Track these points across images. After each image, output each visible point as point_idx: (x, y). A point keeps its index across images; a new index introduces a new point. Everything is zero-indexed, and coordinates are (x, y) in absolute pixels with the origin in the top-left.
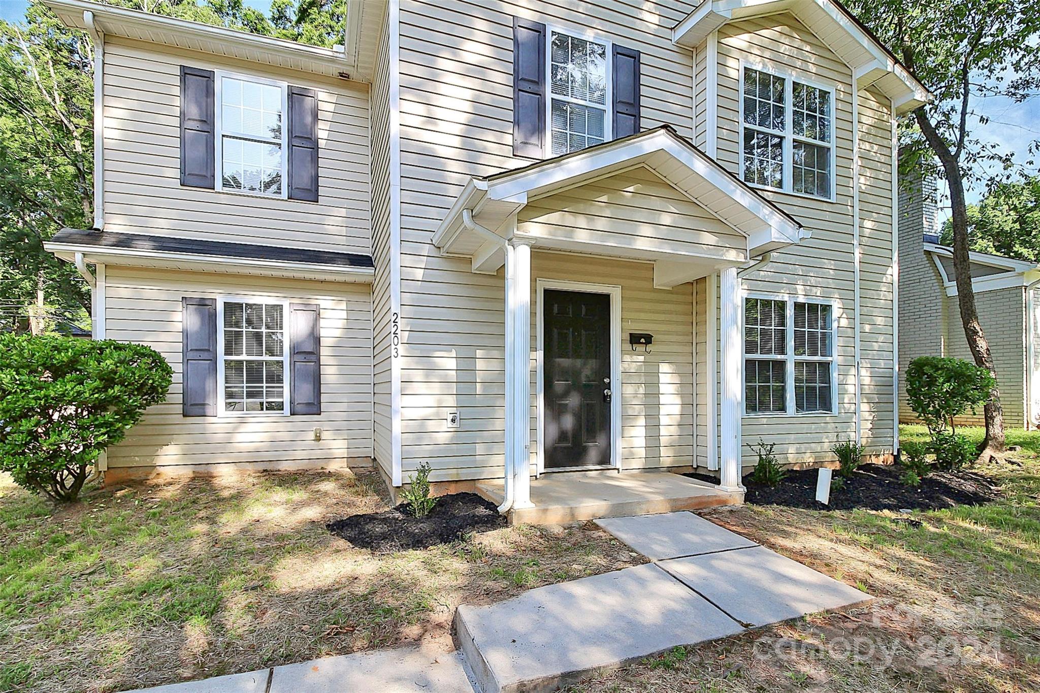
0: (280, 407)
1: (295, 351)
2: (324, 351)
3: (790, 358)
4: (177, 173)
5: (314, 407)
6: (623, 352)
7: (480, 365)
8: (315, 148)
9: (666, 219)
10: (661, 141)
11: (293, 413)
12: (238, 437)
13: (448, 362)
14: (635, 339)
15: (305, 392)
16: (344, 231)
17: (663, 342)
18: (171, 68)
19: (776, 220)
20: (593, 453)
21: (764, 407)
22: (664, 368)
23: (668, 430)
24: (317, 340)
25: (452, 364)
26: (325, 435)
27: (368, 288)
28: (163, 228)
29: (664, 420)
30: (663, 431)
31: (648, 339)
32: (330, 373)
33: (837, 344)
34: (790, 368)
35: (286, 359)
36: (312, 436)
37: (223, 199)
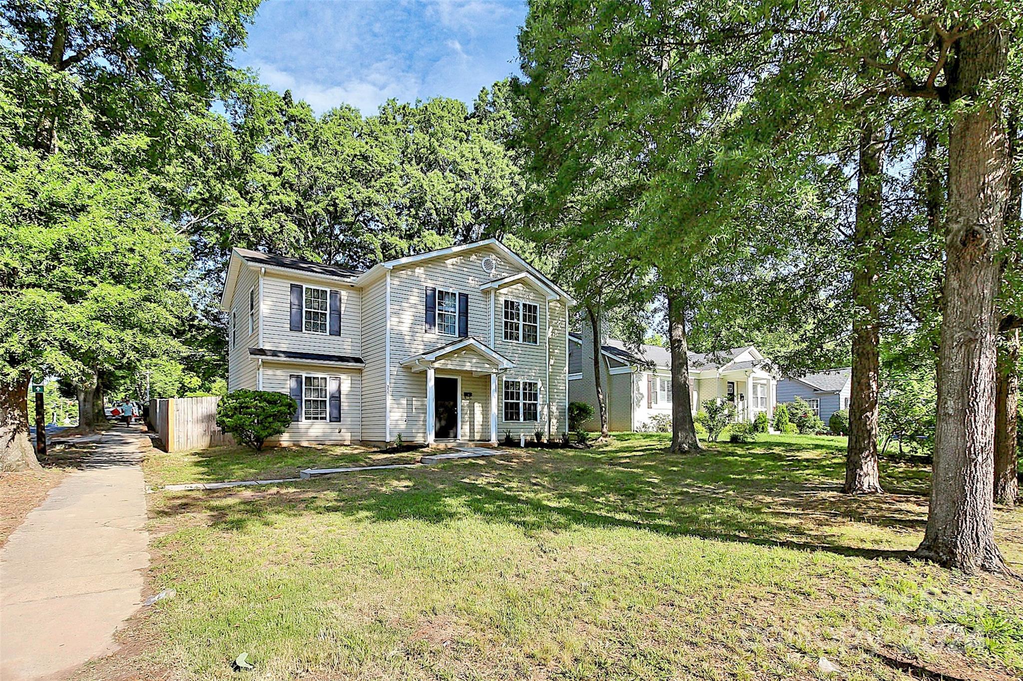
0: (325, 418)
1: (332, 397)
2: (342, 396)
3: (521, 402)
4: (289, 326)
5: (338, 419)
6: (462, 399)
7: (414, 403)
8: (340, 314)
9: (474, 361)
10: (471, 341)
11: (330, 421)
12: (311, 430)
13: (404, 402)
14: (466, 394)
15: (335, 413)
16: (350, 348)
17: (475, 396)
18: (287, 284)
19: (505, 361)
20: (452, 435)
21: (512, 419)
22: (476, 404)
23: (478, 427)
24: (339, 391)
25: (405, 402)
26: (342, 430)
27: (360, 371)
28: (284, 348)
29: (476, 423)
30: (476, 427)
31: (470, 394)
32: (345, 405)
33: (540, 396)
34: (521, 405)
35: (328, 399)
36: (337, 431)
37: (306, 335)
